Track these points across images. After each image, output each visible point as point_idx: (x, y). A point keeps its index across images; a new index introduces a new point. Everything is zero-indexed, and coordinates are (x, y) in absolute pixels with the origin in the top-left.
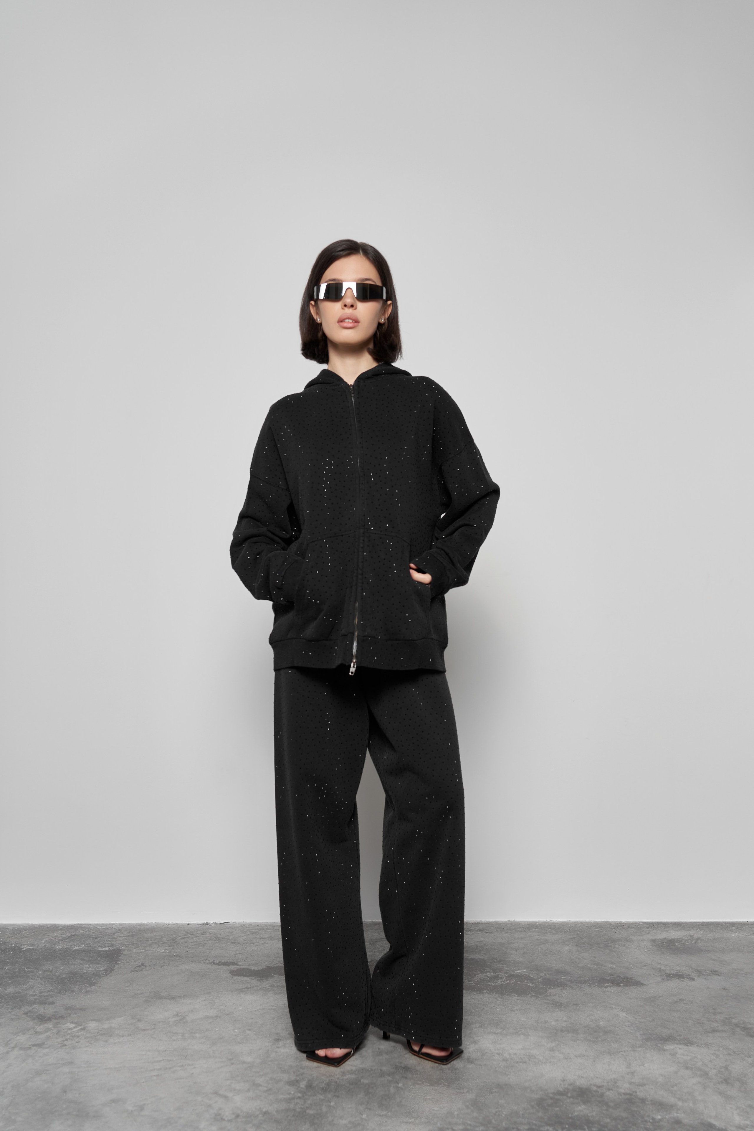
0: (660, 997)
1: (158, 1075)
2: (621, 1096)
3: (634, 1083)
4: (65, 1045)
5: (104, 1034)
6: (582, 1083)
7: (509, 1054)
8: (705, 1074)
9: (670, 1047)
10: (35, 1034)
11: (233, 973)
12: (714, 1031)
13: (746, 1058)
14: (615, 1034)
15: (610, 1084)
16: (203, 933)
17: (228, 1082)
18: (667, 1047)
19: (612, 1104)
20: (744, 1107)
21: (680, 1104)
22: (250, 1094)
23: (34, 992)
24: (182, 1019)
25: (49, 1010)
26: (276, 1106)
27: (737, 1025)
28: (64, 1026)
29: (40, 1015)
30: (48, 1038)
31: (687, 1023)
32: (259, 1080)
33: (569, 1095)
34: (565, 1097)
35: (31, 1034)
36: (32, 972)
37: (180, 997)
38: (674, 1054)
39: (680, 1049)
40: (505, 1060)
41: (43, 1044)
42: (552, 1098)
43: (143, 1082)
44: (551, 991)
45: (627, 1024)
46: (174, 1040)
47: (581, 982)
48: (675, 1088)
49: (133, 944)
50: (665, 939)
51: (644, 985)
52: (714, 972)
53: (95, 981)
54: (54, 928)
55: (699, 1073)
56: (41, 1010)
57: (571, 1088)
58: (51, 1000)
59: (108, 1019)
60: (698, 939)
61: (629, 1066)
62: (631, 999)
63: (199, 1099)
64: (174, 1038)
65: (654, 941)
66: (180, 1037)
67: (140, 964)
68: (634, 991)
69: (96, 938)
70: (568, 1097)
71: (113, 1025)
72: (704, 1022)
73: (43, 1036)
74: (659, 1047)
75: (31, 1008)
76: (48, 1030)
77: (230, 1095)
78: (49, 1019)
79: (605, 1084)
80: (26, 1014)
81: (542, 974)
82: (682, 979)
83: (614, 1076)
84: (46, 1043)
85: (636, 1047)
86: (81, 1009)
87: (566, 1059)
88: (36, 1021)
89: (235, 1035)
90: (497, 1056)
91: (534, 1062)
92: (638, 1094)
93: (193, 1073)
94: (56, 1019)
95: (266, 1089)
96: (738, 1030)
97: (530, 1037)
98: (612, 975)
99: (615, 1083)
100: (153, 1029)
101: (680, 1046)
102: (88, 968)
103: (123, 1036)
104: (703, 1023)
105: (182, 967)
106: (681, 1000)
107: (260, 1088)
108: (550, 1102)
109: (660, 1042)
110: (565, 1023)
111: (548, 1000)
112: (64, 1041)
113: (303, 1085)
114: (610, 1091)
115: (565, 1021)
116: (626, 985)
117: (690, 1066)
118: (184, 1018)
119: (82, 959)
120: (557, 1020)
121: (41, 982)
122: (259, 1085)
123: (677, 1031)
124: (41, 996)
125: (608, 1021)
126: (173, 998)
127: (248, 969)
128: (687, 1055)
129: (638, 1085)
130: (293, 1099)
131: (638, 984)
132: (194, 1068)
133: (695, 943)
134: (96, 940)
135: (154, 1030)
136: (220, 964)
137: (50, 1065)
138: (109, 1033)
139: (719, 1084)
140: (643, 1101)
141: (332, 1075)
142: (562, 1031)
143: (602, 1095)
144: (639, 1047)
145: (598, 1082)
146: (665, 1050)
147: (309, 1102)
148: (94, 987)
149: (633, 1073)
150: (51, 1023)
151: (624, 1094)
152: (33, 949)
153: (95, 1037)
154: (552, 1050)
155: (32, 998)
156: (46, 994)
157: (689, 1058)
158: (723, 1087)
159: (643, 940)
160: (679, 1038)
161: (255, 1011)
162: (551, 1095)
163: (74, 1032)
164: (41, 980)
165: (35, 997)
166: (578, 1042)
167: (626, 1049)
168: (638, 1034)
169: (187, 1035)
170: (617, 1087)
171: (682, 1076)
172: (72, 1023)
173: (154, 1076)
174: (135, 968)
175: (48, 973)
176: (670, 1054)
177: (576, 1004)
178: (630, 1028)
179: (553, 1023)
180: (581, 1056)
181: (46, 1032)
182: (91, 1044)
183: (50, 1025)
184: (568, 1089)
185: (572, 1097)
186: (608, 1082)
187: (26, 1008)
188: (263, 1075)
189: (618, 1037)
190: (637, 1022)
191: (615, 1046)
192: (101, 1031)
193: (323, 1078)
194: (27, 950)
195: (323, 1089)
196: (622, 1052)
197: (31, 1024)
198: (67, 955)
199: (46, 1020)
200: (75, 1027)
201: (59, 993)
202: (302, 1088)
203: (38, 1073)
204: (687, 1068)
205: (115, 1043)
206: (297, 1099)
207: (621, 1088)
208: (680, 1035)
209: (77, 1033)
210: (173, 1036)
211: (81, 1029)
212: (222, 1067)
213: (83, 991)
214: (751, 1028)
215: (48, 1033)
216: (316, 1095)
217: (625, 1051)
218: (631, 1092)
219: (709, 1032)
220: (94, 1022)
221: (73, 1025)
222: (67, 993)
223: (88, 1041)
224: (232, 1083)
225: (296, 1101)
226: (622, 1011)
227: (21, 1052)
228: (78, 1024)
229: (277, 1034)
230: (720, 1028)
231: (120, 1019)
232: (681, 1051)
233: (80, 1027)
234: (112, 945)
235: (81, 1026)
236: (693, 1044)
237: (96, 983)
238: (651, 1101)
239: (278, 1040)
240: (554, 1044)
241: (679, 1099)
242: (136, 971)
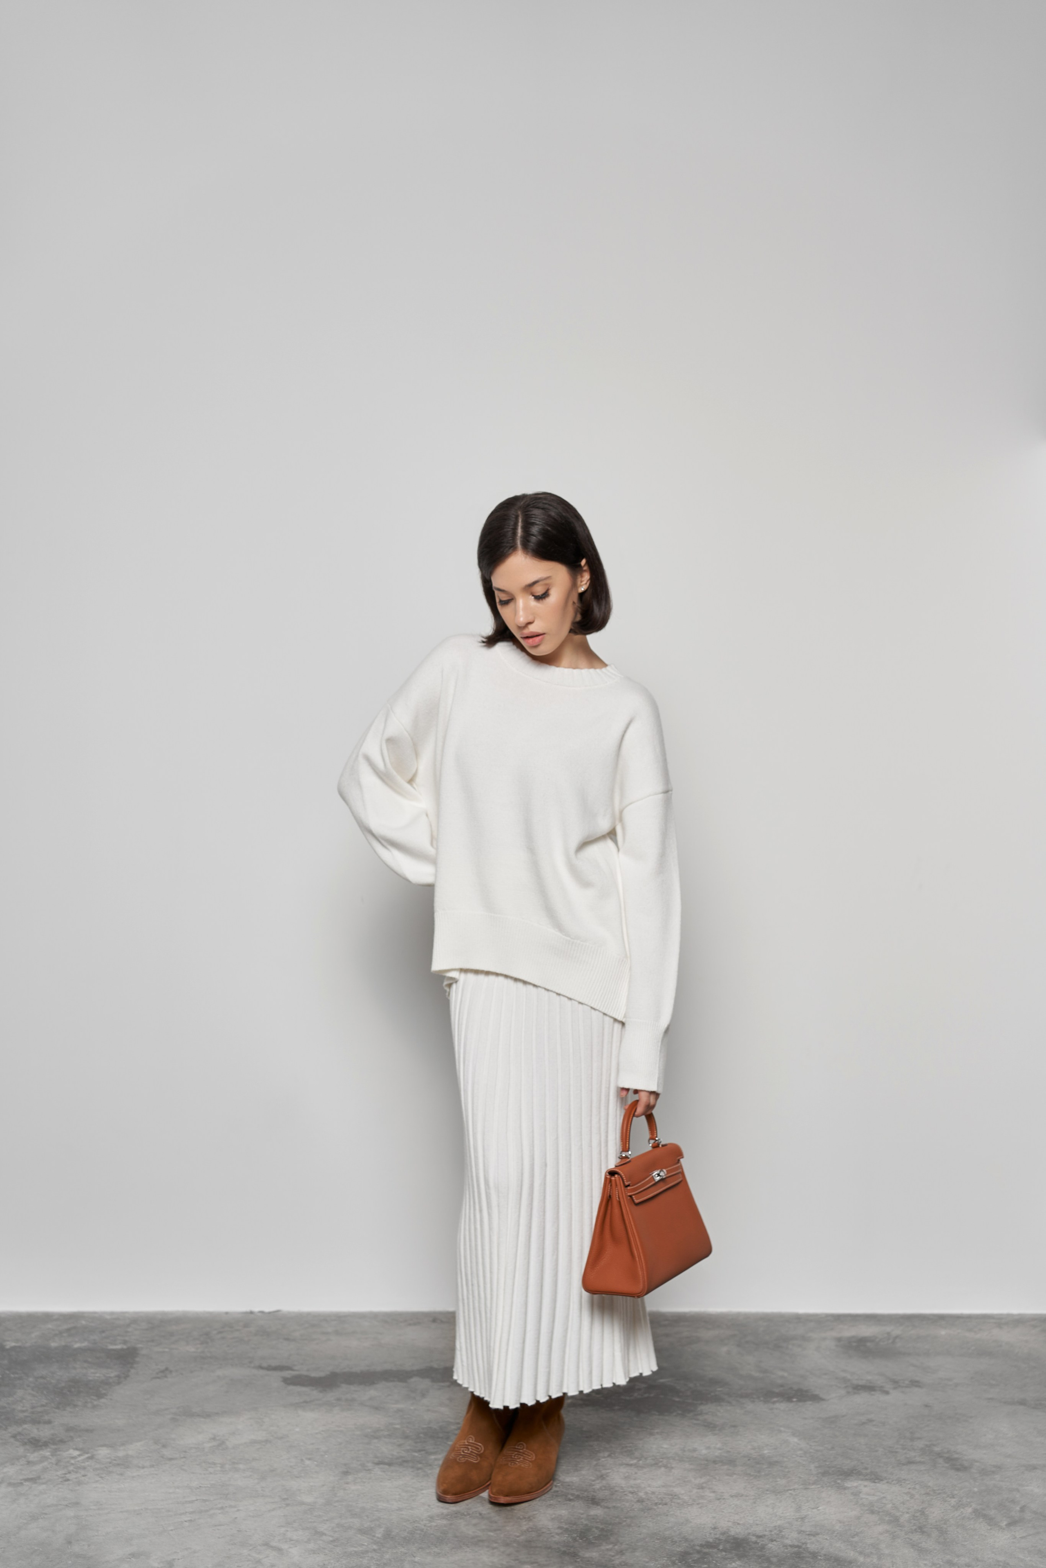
0: (843, 1416)
1: (190, 1521)
2: (787, 1549)
3: (804, 1532)
4: (68, 1480)
5: (118, 1465)
6: (737, 1531)
7: (646, 1493)
8: (895, 1521)
9: (852, 1484)
10: (27, 1464)
11: (288, 1381)
12: (910, 1462)
13: (948, 1499)
14: (782, 1467)
15: (773, 1533)
16: (246, 1325)
17: (283, 1530)
18: (848, 1484)
19: (774, 1560)
20: (941, 1563)
21: (861, 1559)
22: (311, 1546)
23: (23, 1407)
24: (220, 1444)
25: (45, 1432)
26: (344, 1562)
27: (939, 1455)
28: (65, 1454)
29: (32, 1438)
30: (45, 1470)
31: (877, 1451)
32: (323, 1528)
33: (721, 1547)
34: (715, 1550)
35: (22, 1465)
36: (20, 1378)
37: (217, 1414)
38: (856, 1494)
39: (865, 1486)
40: (641, 1501)
41: (39, 1478)
42: (698, 1552)
43: (172, 1530)
44: (702, 1407)
45: (799, 1452)
46: (211, 1473)
47: (742, 1396)
48: (856, 1539)
49: (153, 1341)
50: (853, 1337)
51: (823, 1400)
52: (915, 1383)
53: (104, 1392)
54: (47, 1317)
55: (887, 1518)
56: (34, 1431)
57: (723, 1538)
58: (46, 1418)
59: (123, 1444)
60: (897, 1337)
61: (799, 1509)
62: (805, 1419)
63: (245, 1552)
64: (211, 1470)
65: (839, 1340)
66: (219, 1469)
67: (163, 1368)
68: (810, 1408)
69: (103, 1332)
70: (719, 1549)
71: (130, 1453)
72: (897, 1450)
73: (38, 1467)
74: (838, 1483)
75: (20, 1429)
76: (44, 1459)
77: (285, 1546)
78: (46, 1444)
79: (766, 1533)
80: (14, 1436)
81: (691, 1385)
82: (873, 1393)
83: (779, 1523)
84: (42, 1477)
85: (809, 1484)
86: (87, 1431)
87: (719, 1499)
88: (27, 1447)
89: (291, 1467)
90: (631, 1495)
91: (678, 1503)
92: (808, 1546)
93: (236, 1518)
94: (54, 1444)
95: (331, 1539)
96: (941, 1461)
97: (673, 1470)
98: (782, 1386)
99: (781, 1531)
100: (182, 1458)
101: (866, 1483)
102: (95, 1374)
103: (143, 1467)
104: (896, 1452)
105: (219, 1373)
106: (870, 1421)
107: (324, 1538)
108: (696, 1556)
109: (841, 1477)
110: (720, 1451)
111: (698, 1420)
112: (66, 1474)
113: (379, 1533)
114: (773, 1543)
115: (720, 1449)
116: (799, 1401)
117: (876, 1509)
118: (223, 1443)
119: (86, 1361)
120: (708, 1448)
121: (32, 1392)
122: (323, 1534)
123: (862, 1463)
124: (33, 1413)
125: (775, 1449)
126: (207, 1415)
127: (307, 1376)
128: (874, 1495)
129: (809, 1535)
130: (367, 1552)
131: (816, 1398)
132: (238, 1510)
133: (893, 1342)
134: (104, 1335)
135: (184, 1459)
136: (270, 1368)
137: (48, 1506)
138: (124, 1463)
139: (912, 1533)
140: (814, 1555)
141: (416, 1521)
142: (715, 1462)
143: (763, 1548)
144: (813, 1484)
145: (759, 1530)
146: (845, 1488)
147: (387, 1556)
148: (103, 1400)
149: (803, 1519)
150: (49, 1450)
151: (791, 1546)
152: (20, 1347)
153: (106, 1468)
154: (701, 1487)
155: (21, 1415)
156: (39, 1409)
157: (876, 1498)
158: (916, 1537)
159: (824, 1339)
160: (864, 1471)
161: (317, 1433)
162: (698, 1548)
163: (78, 1461)
164: (33, 1390)
165: (26, 1414)
166: (735, 1476)
167: (796, 1486)
168: (812, 1467)
169: (227, 1466)
170: (783, 1537)
171: (866, 1523)
172: (76, 1449)
173: (186, 1521)
174: (157, 1373)
175: (42, 1381)
176: (852, 1493)
177: (734, 1426)
178: (802, 1458)
179: (704, 1452)
180: (737, 1496)
181: (41, 1461)
182: (101, 1477)
183: (46, 1453)
184: (720, 1540)
185: (724, 1550)
186: (771, 1531)
187: (14, 1429)
188: (327, 1520)
189: (787, 1470)
190: (811, 1451)
191: (782, 1482)
192: (115, 1460)
193: (404, 1524)
194: (13, 1348)
195: (405, 1538)
196: (791, 1490)
197: (21, 1450)
198: (66, 1355)
199: (41, 1446)
200: (79, 1455)
201: (58, 1408)
202: (378, 1538)
203: (34, 1518)
204: (872, 1512)
205: (133, 1477)
206: (371, 1552)
207: (787, 1538)
208: (866, 1469)
209: (82, 1463)
210: (210, 1467)
211: (89, 1458)
212: (274, 1509)
213: (89, 1405)
214: (957, 1459)
215: (45, 1464)
216: (396, 1547)
217: (794, 1489)
218: (800, 1544)
219: (904, 1464)
220: (104, 1448)
221: (76, 1453)
222: (68, 1409)
223: (98, 1475)
224: (287, 1531)
225: (370, 1555)
226: (794, 1435)
227: (10, 1489)
228: (83, 1451)
229: (345, 1465)
230: (918, 1459)
231: (139, 1444)
232: (866, 1488)
233: (87, 1456)
234: (125, 1342)
235: (87, 1453)
236: (882, 1480)
237: (105, 1394)
238: (825, 1555)
239: (346, 1473)
240: (703, 1480)
241: (861, 1553)
242: (159, 1378)
